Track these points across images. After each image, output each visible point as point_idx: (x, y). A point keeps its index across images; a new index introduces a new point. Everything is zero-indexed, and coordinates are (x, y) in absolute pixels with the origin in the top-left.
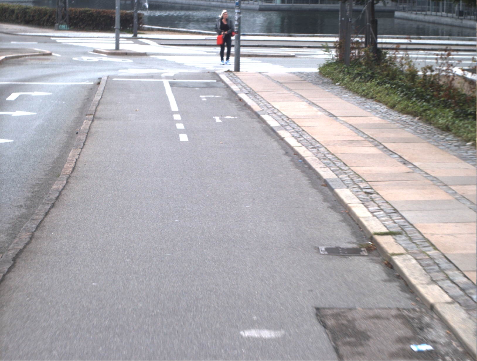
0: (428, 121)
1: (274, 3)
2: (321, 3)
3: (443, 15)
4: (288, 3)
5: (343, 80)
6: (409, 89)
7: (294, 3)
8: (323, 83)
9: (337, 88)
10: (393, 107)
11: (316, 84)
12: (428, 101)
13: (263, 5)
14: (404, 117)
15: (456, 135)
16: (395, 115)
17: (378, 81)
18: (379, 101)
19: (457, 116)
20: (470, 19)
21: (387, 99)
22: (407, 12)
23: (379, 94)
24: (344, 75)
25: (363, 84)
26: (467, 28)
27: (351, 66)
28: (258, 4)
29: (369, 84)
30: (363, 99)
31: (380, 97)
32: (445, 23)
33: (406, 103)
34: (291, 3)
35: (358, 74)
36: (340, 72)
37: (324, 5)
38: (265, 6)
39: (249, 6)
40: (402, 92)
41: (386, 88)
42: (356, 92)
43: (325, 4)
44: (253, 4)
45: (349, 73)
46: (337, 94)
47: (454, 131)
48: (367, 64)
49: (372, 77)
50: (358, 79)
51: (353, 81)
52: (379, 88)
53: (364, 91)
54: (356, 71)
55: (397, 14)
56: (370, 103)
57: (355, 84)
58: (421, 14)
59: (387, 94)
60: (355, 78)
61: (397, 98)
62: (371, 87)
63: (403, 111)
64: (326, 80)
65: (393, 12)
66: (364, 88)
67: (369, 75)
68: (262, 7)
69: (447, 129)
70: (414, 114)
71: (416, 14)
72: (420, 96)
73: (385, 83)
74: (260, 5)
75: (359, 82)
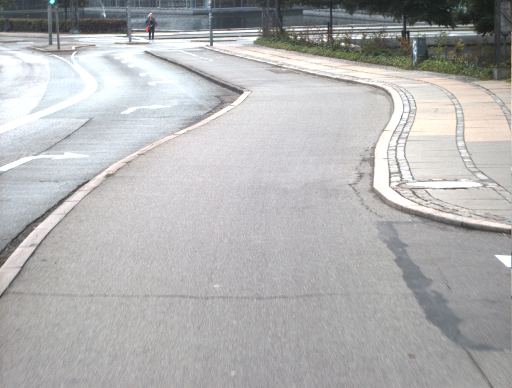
0: (300, 52)
1: (205, 8)
2: (243, 6)
3: (339, 11)
4: (216, 8)
5: (267, 43)
6: (294, 42)
7: (221, 7)
8: (257, 46)
9: (264, 47)
10: (287, 50)
11: (254, 47)
12: (300, 45)
13: (196, 11)
14: (291, 52)
15: (308, 53)
16: (288, 52)
17: (282, 41)
18: (283, 49)
19: (309, 47)
20: (358, 13)
21: (286, 47)
22: (312, 10)
23: (282, 46)
24: (267, 41)
25: (276, 43)
26: (356, 19)
27: (270, 37)
28: (192, 10)
29: (278, 43)
30: (276, 49)
31: (283, 47)
32: (340, 17)
33: (292, 47)
34: (219, 7)
35: (273, 40)
36: (265, 40)
37: (246, 8)
38: (198, 11)
39: (184, 12)
40: (291, 43)
41: (285, 43)
42: (273, 47)
43: (247, 6)
44: (188, 10)
45: (269, 40)
46: (264, 49)
47: (307, 52)
48: (277, 35)
49: (280, 40)
50: (273, 42)
51: (271, 43)
52: (282, 44)
53: (276, 46)
54: (272, 39)
55: (305, 12)
56: (278, 50)
57: (272, 44)
58: (323, 11)
59: (286, 45)
60: (272, 42)
61: (289, 46)
62: (279, 44)
63: (292, 50)
64: (258, 45)
65: (301, 10)
66: (276, 45)
67: (278, 40)
68: (196, 12)
69: (305, 52)
70: (295, 50)
71: (319, 11)
72: (298, 44)
73: (285, 41)
74: (194, 11)
75: (274, 43)
